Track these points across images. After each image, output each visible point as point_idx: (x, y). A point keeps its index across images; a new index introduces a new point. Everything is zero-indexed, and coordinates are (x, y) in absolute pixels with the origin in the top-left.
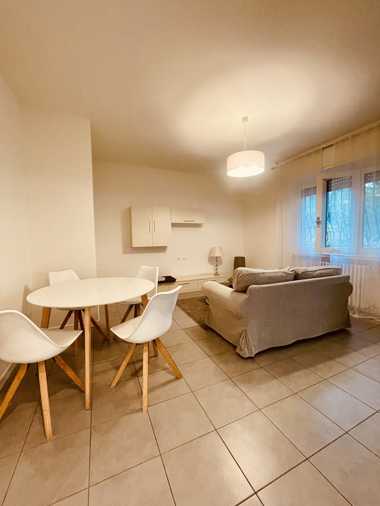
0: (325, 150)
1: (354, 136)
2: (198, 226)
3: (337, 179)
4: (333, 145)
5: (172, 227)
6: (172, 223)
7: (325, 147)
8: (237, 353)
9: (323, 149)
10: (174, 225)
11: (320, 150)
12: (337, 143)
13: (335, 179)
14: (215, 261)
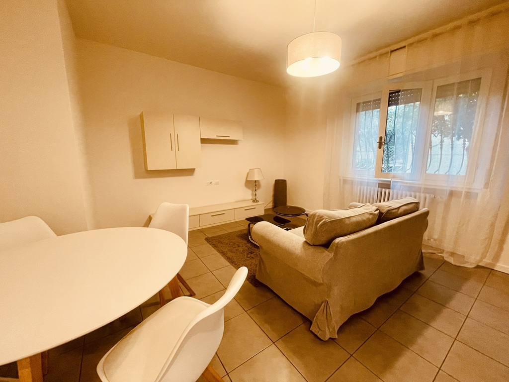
0: (394, 54)
1: (435, 36)
2: (233, 142)
3: (407, 90)
4: (405, 47)
5: (201, 143)
6: (201, 139)
7: (393, 49)
8: (312, 332)
9: (392, 51)
10: (203, 141)
11: (387, 53)
12: (411, 45)
13: (403, 91)
14: (253, 185)
